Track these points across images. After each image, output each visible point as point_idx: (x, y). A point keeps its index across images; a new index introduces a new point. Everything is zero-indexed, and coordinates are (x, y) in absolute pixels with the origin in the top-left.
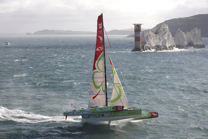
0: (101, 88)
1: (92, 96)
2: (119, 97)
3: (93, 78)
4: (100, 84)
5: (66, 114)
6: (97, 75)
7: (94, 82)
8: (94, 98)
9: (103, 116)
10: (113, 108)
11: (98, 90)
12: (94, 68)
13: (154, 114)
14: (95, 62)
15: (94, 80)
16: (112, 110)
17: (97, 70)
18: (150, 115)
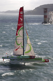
0: (20, 45)
1: (16, 49)
2: (30, 50)
3: (16, 39)
4: (20, 43)
5: (4, 58)
6: (18, 38)
7: (17, 42)
8: (16, 50)
9: (21, 60)
10: (29, 57)
11: (19, 46)
12: (17, 34)
13: (47, 61)
14: (17, 31)
15: (16, 41)
16: (28, 58)
17: (18, 35)
18: (45, 61)
